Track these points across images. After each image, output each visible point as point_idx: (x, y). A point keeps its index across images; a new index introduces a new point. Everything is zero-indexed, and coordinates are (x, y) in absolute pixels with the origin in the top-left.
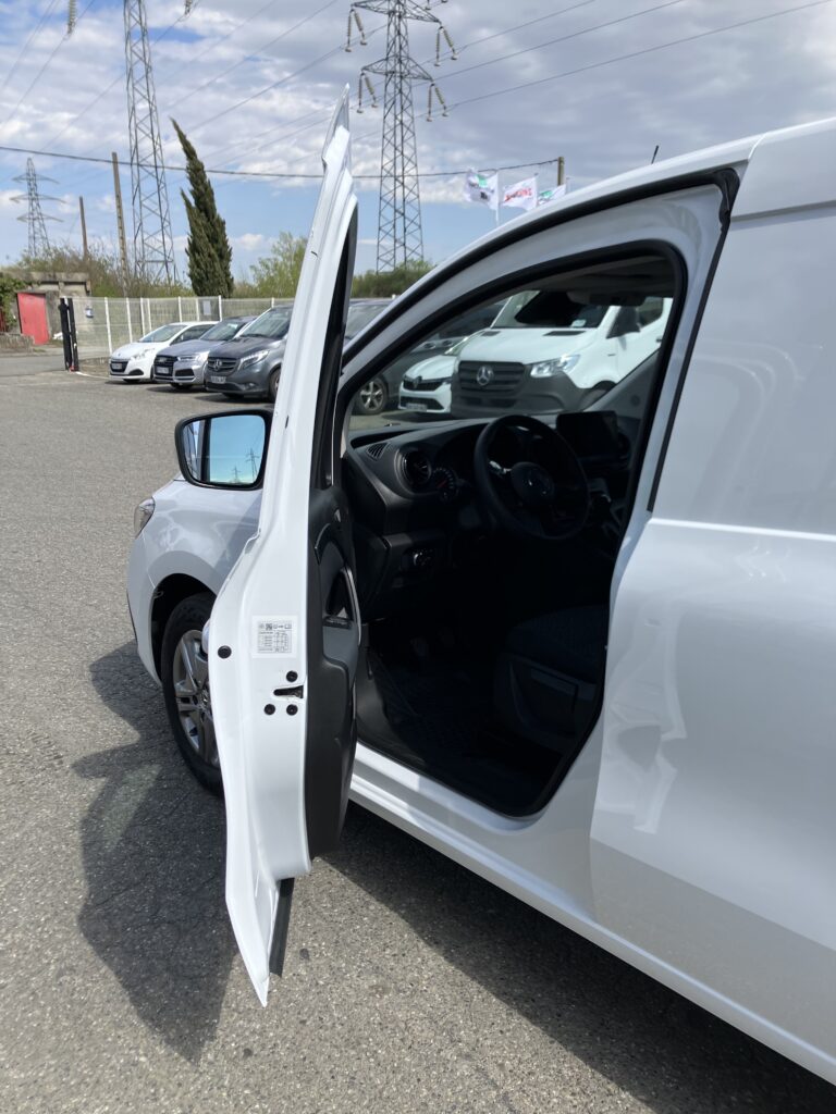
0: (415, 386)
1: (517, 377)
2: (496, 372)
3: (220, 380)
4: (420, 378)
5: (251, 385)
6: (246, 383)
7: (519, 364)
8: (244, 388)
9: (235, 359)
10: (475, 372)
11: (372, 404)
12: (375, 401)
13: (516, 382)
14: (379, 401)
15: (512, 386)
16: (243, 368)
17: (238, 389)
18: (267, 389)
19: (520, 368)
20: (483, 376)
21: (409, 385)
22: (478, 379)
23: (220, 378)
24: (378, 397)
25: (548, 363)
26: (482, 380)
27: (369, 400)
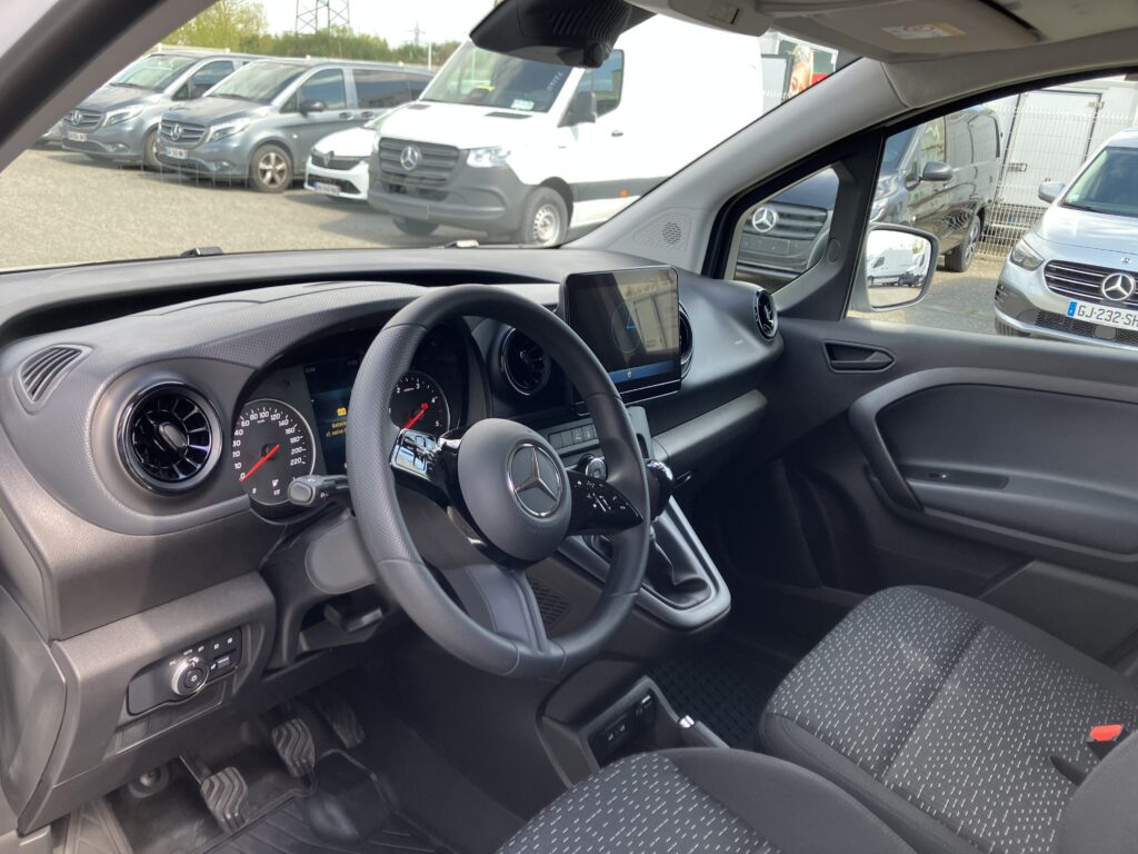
0: (326, 163)
1: (451, 163)
2: (425, 156)
3: (79, 137)
4: (332, 153)
5: (121, 146)
6: (114, 143)
7: (454, 148)
8: (110, 149)
9: (99, 113)
10: (399, 152)
11: (273, 181)
12: (277, 177)
13: (449, 169)
14: (281, 176)
15: (445, 175)
16: (109, 124)
17: (104, 150)
18: (141, 153)
19: (454, 153)
20: (409, 158)
21: (318, 161)
22: (402, 161)
23: (79, 134)
24: (281, 172)
25: (488, 150)
26: (408, 164)
27: (269, 175)
